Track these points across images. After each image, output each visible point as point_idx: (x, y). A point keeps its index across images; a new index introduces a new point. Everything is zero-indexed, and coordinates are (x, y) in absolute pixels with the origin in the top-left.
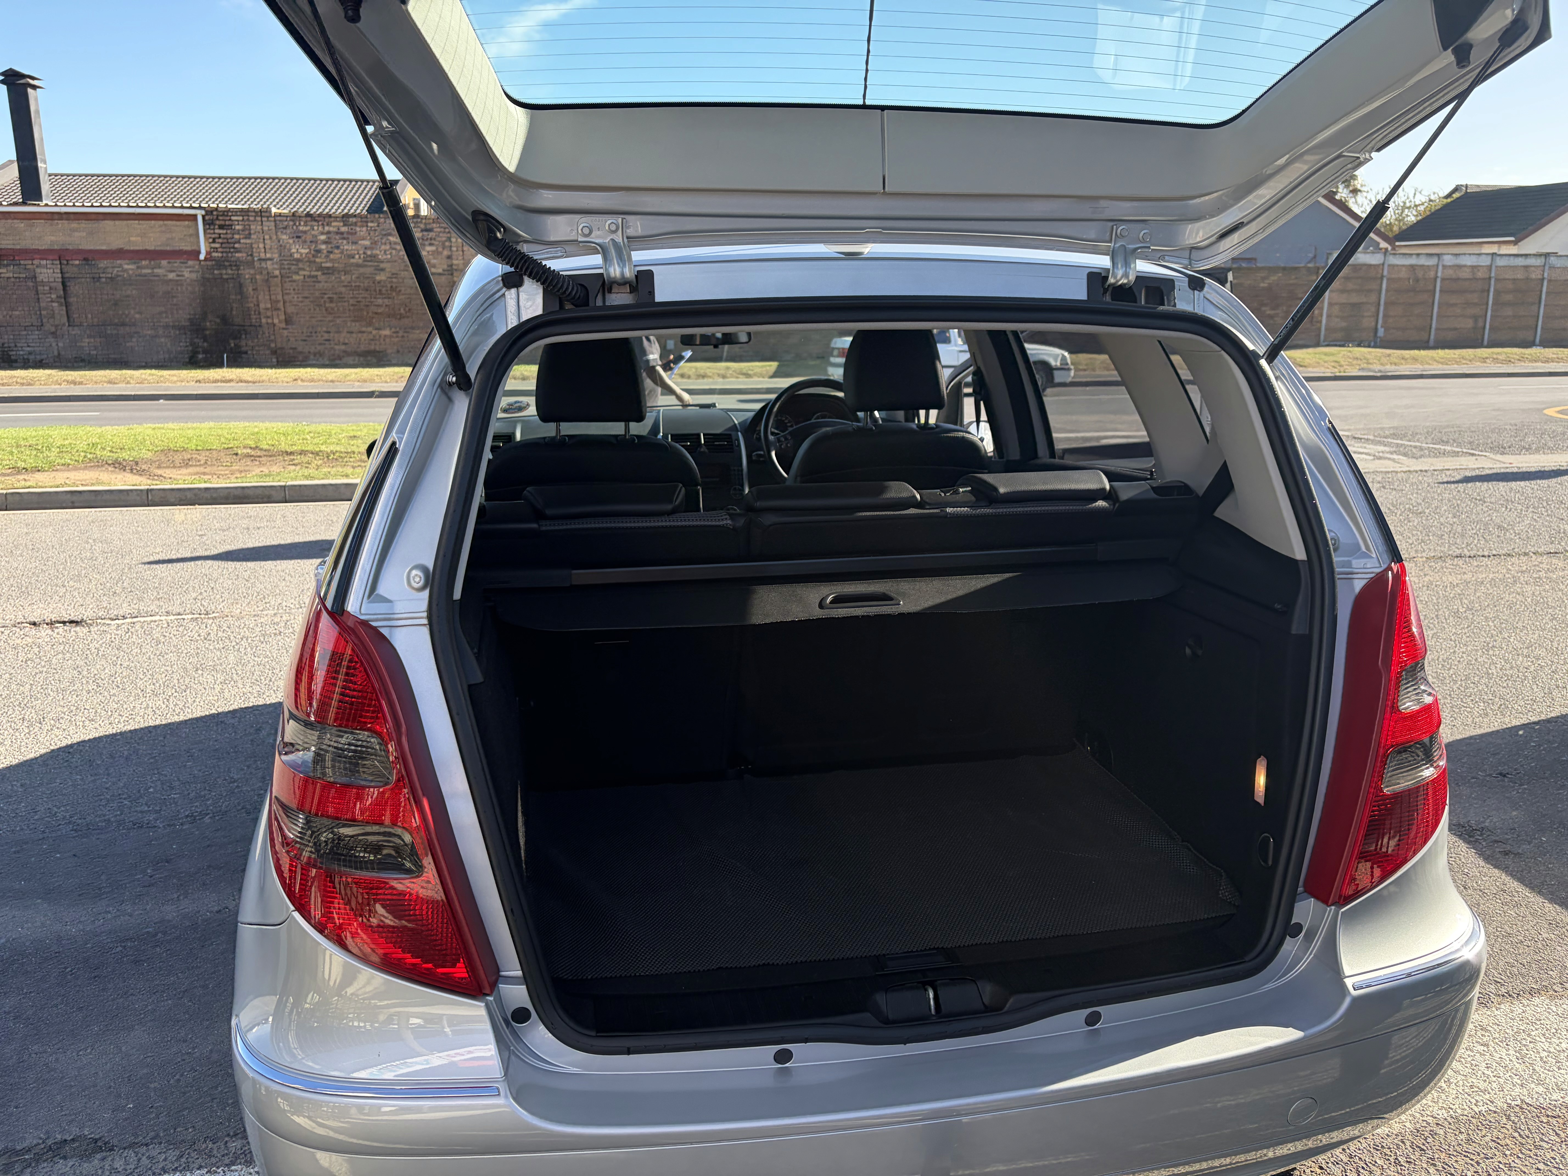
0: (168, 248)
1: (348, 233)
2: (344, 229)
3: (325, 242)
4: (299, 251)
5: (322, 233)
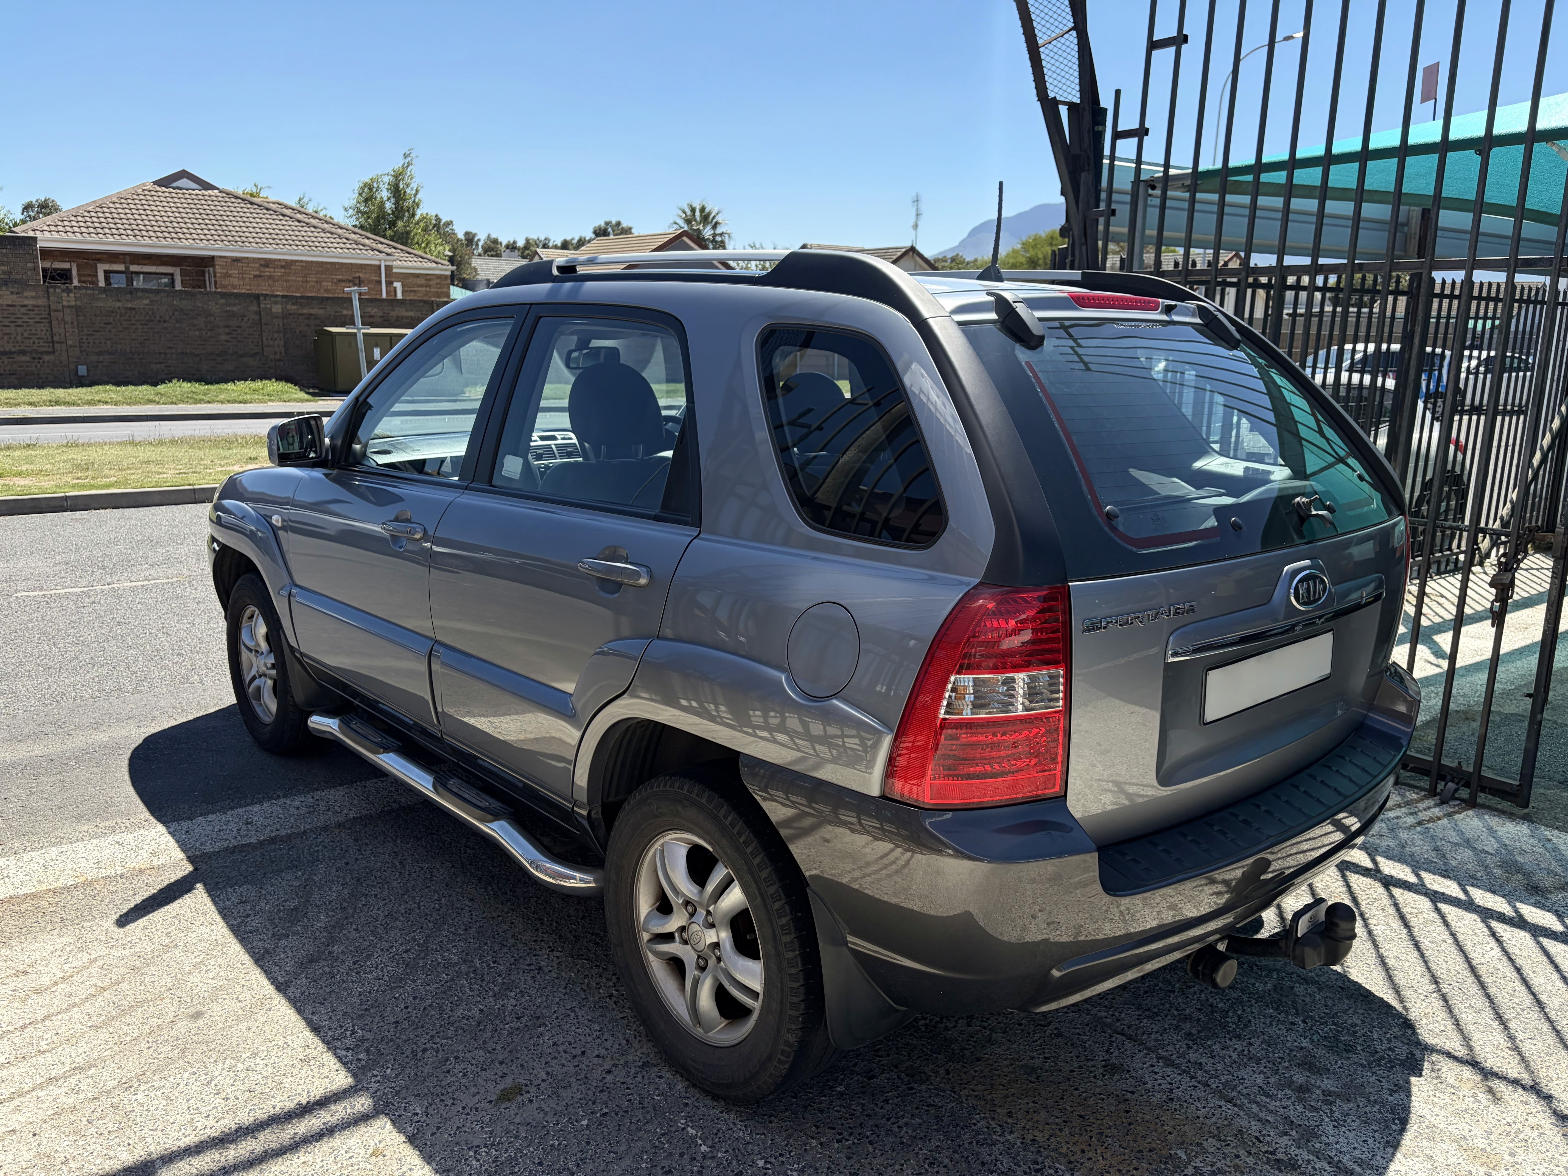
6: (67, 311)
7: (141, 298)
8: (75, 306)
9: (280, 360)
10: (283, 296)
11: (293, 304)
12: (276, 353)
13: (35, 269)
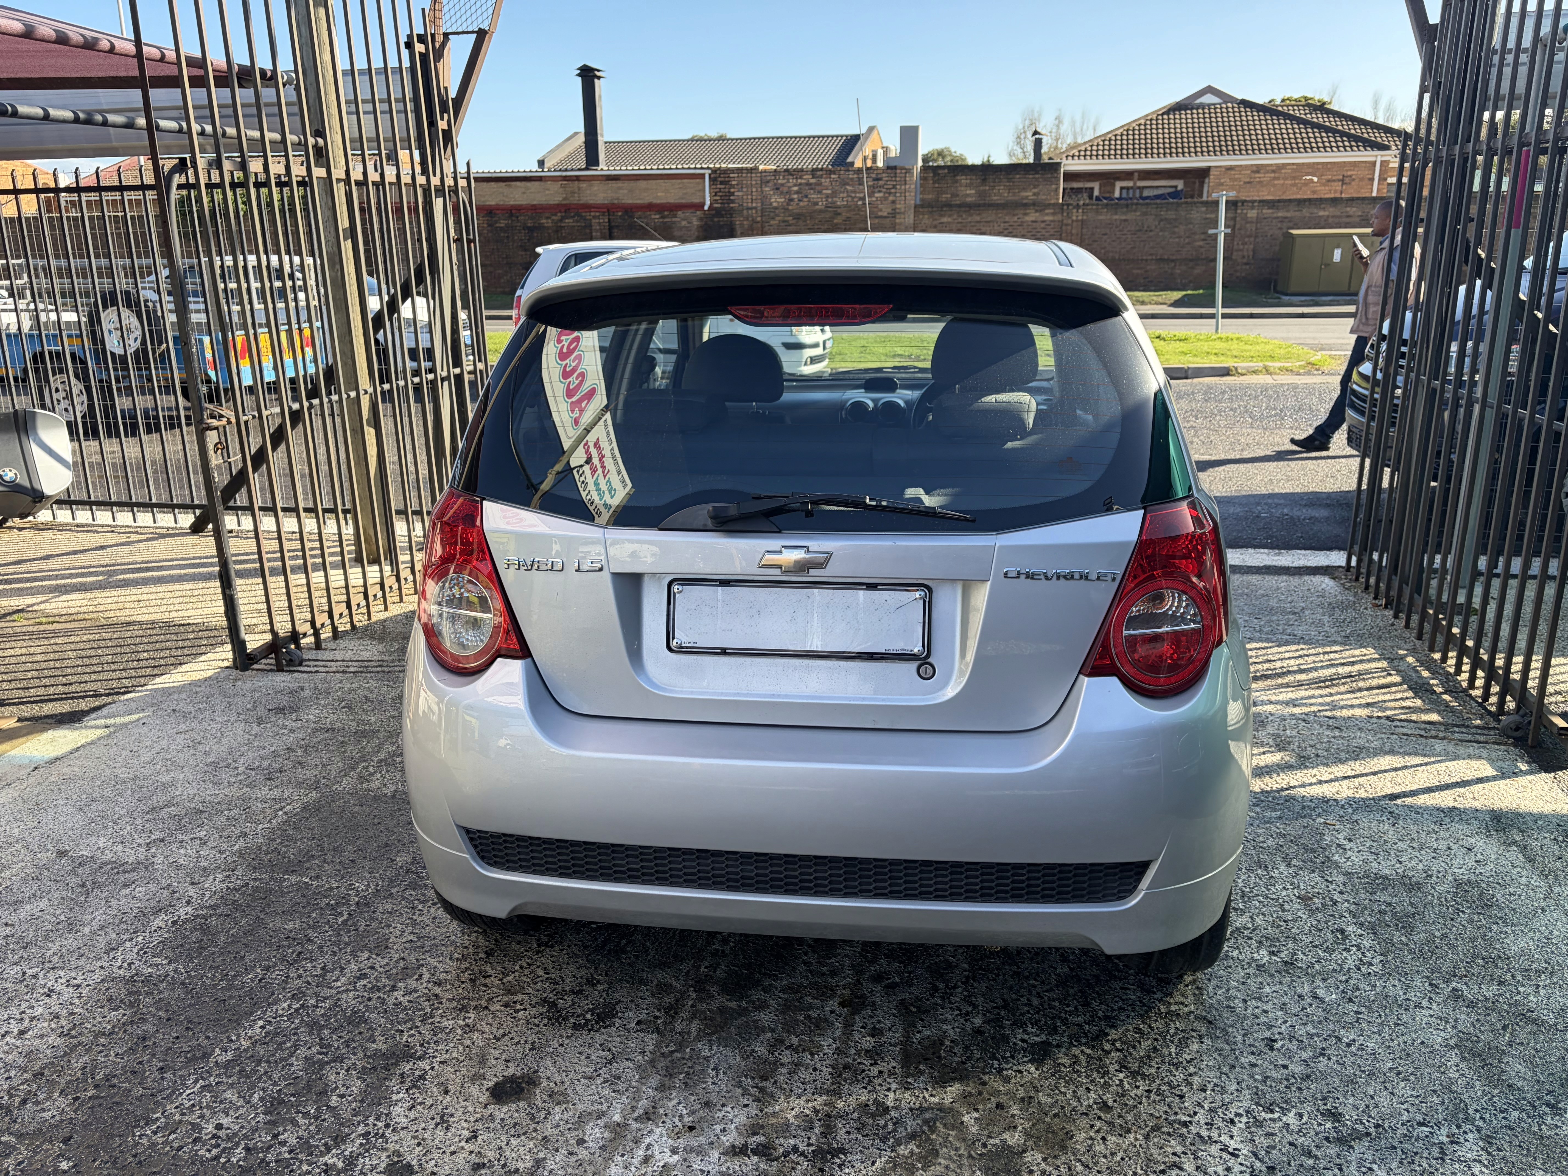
0: (684, 201)
1: (816, 184)
2: (813, 181)
3: (797, 192)
4: (777, 200)
5: (795, 185)
6: (1075, 224)
7: (1135, 211)
8: (1082, 221)
9: (1246, 264)
10: (1260, 201)
11: (1269, 208)
12: (1244, 257)
13: (1057, 190)
